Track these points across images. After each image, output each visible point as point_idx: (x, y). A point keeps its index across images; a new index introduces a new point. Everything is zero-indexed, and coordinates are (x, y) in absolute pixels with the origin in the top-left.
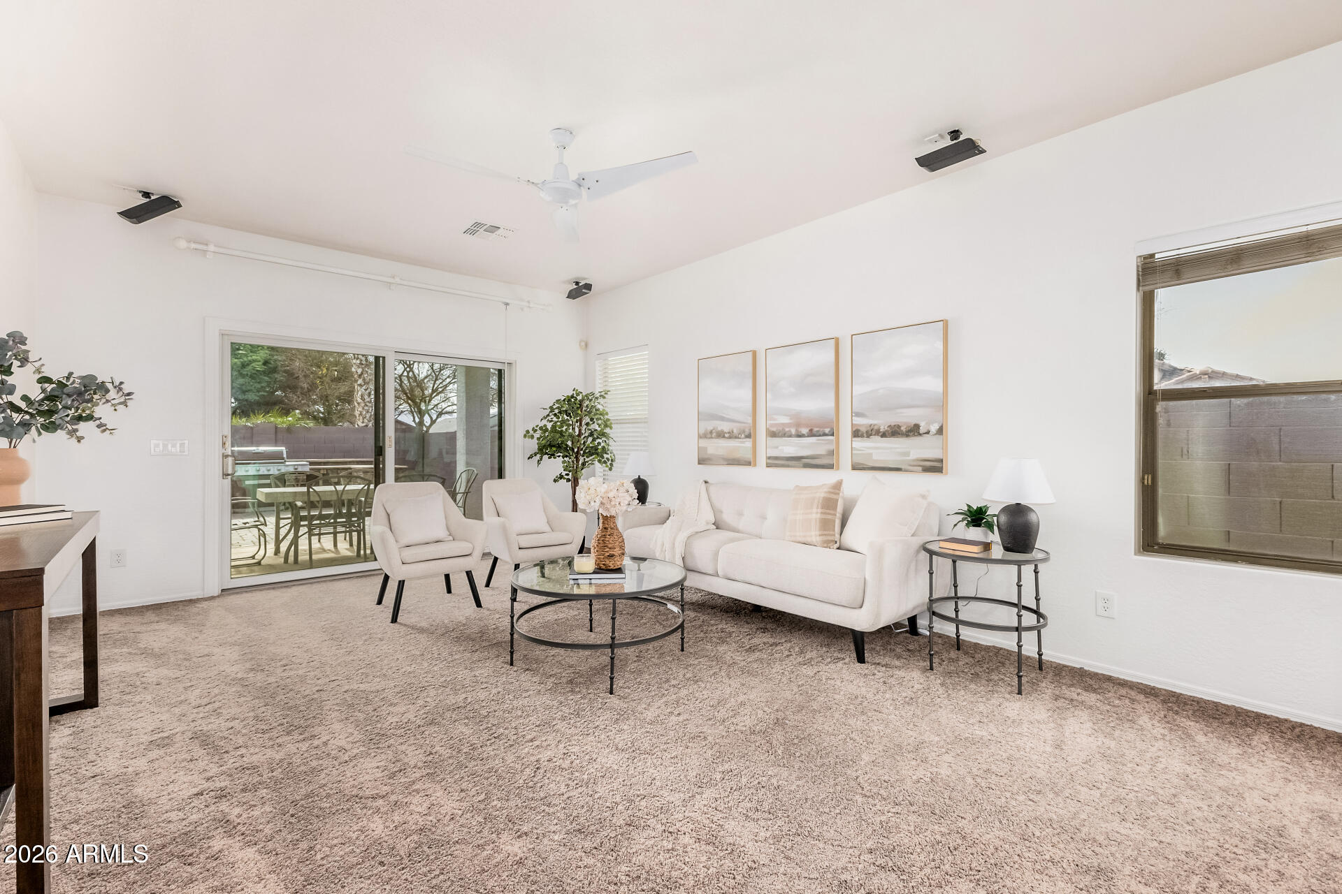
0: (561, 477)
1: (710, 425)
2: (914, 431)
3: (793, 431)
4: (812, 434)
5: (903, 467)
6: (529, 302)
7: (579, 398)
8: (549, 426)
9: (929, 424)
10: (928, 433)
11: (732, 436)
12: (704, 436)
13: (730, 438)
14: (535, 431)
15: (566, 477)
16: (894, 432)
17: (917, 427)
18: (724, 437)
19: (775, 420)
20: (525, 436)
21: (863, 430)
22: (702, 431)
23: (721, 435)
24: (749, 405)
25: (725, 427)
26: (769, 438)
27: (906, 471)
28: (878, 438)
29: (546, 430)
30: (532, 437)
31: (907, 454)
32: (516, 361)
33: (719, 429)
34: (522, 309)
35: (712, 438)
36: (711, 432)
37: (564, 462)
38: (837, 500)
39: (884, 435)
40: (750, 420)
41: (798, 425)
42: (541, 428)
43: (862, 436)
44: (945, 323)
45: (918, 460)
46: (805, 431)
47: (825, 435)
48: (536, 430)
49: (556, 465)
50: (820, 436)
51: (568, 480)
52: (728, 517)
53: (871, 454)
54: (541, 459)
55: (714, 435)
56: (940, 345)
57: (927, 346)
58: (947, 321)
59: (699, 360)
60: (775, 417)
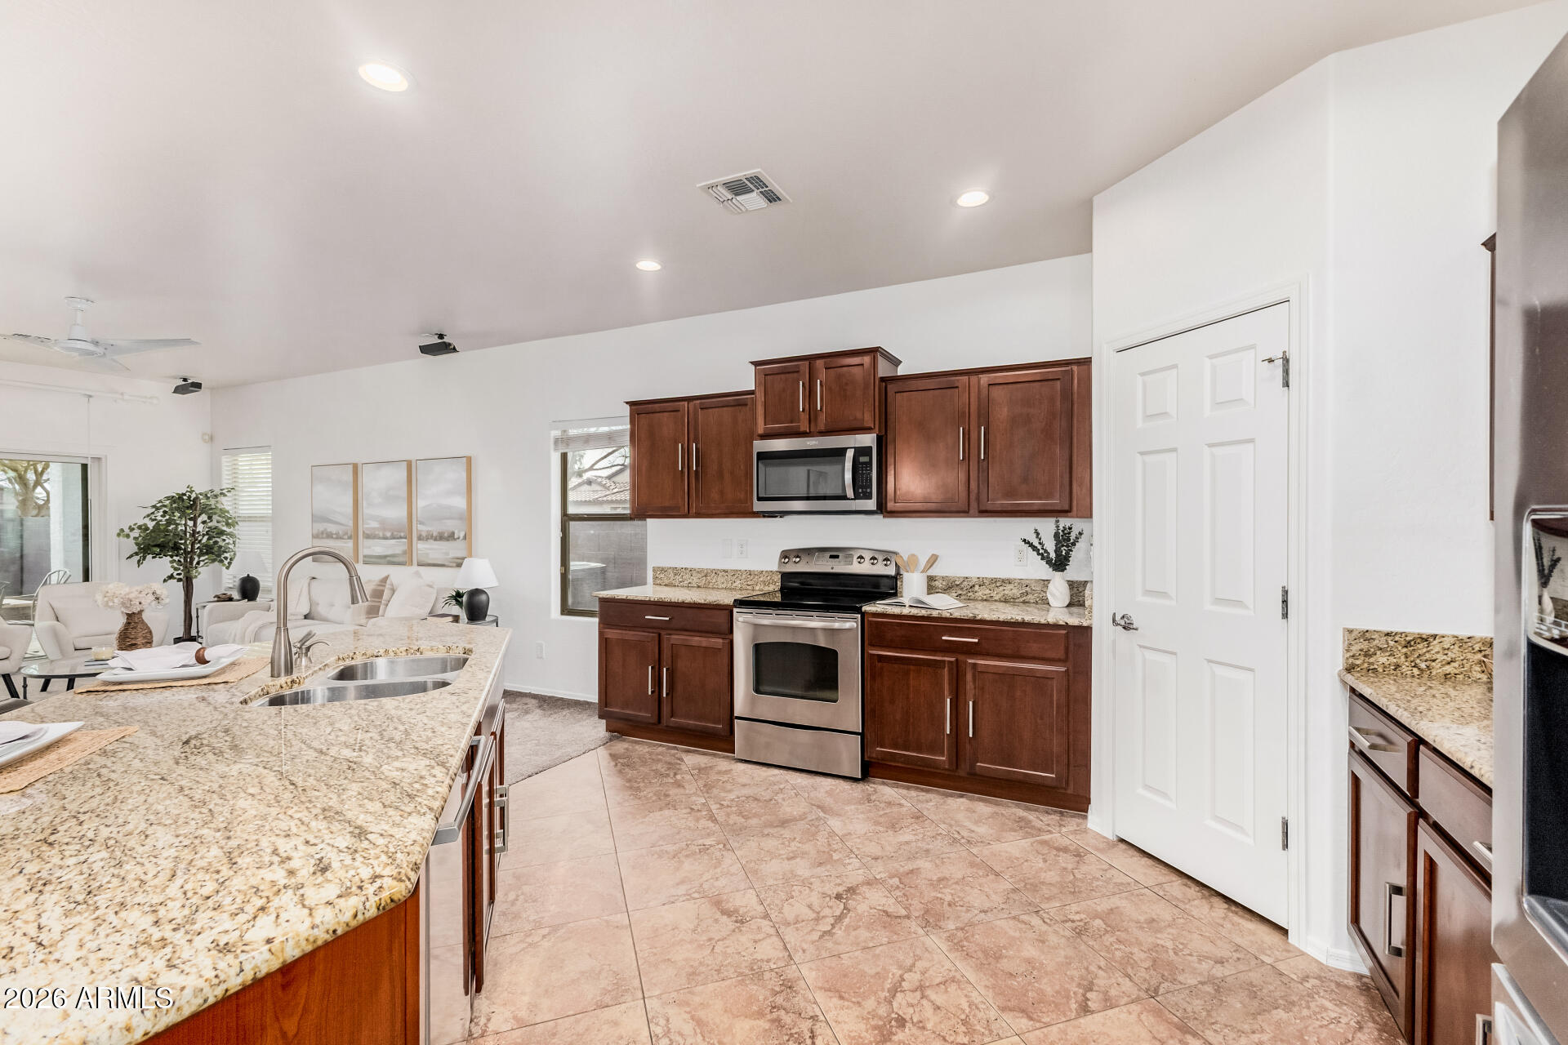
0: (171, 577)
1: (321, 527)
2: (451, 537)
3: (381, 535)
4: (393, 537)
5: (446, 564)
6: (122, 394)
7: (193, 496)
8: (151, 525)
9: (459, 532)
10: (459, 538)
11: (339, 537)
12: (315, 536)
13: (337, 538)
14: (131, 529)
15: (178, 577)
16: (441, 537)
17: (453, 533)
18: (332, 538)
19: (368, 524)
20: (119, 535)
21: (424, 534)
22: (315, 532)
23: (330, 536)
24: (350, 510)
25: (332, 528)
26: (365, 540)
27: (448, 566)
28: (432, 541)
29: (147, 529)
30: (128, 536)
31: (447, 554)
32: (106, 456)
33: (329, 530)
34: (115, 401)
35: (323, 538)
36: (322, 533)
37: (171, 562)
38: (383, 591)
39: (435, 540)
40: (351, 523)
41: (384, 529)
42: (140, 527)
43: (423, 540)
44: (469, 459)
45: (453, 558)
46: (388, 534)
47: (401, 538)
48: (133, 529)
49: (163, 565)
50: (398, 538)
51: (180, 580)
52: (322, 610)
53: (427, 554)
54: (144, 559)
55: (325, 536)
56: (464, 475)
57: (457, 474)
58: (470, 458)
59: (312, 466)
60: (369, 522)
